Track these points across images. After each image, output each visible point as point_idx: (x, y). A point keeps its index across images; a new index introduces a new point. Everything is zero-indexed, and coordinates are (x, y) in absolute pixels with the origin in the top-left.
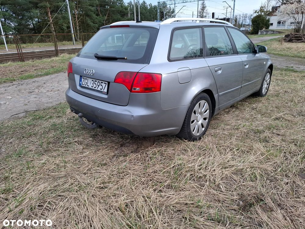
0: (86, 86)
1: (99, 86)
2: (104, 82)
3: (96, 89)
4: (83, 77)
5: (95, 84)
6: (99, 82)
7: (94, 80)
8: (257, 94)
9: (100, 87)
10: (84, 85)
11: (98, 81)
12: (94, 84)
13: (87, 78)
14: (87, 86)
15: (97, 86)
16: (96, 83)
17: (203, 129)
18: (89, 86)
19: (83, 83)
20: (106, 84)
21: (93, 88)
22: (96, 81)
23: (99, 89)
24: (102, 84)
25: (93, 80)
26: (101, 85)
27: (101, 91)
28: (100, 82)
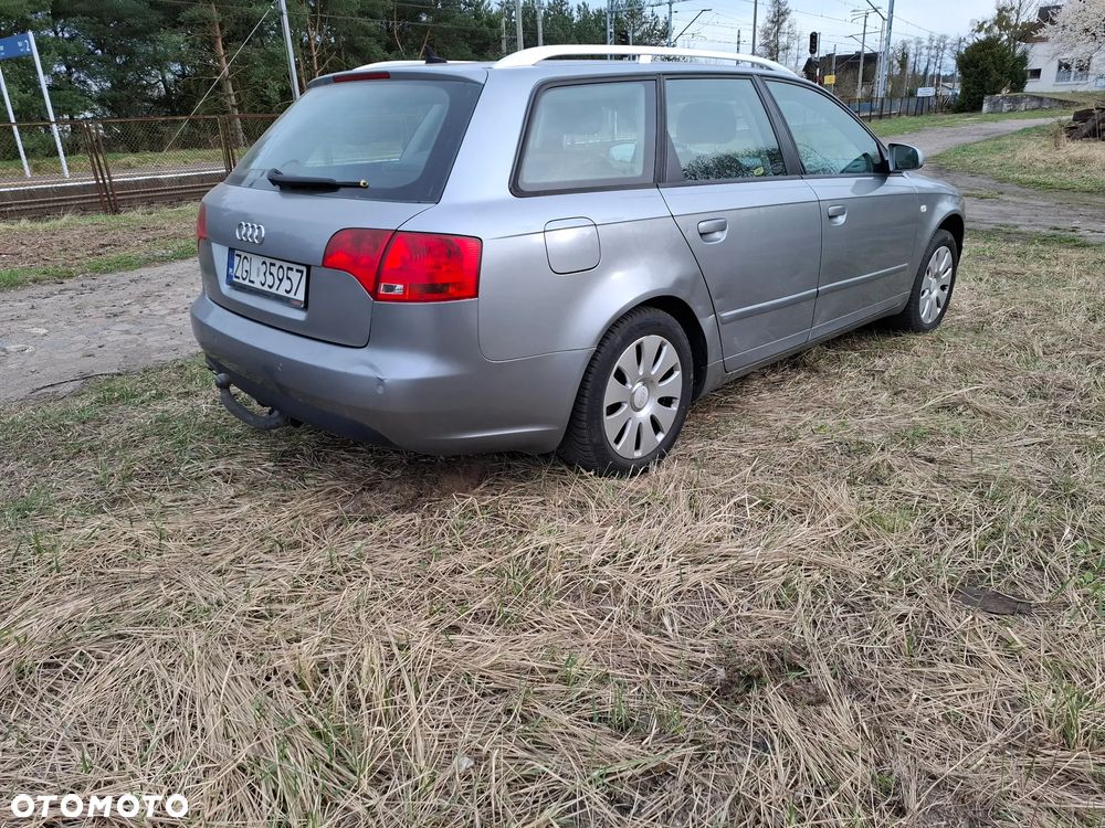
0: (246, 282)
1: (281, 280)
2: (295, 267)
3: (273, 290)
4: (236, 252)
5: (271, 274)
6: (281, 267)
7: (268, 261)
8: (900, 323)
9: (286, 285)
10: (241, 281)
11: (278, 263)
12: (268, 273)
13: (249, 256)
14: (250, 281)
15: (277, 282)
16: (274, 270)
17: (660, 437)
18: (253, 282)
19: (238, 274)
20: (302, 272)
21: (266, 288)
22: (274, 265)
23: (281, 292)
24: (291, 274)
25: (264, 263)
26: (288, 278)
27: (289, 298)
28: (285, 265)
